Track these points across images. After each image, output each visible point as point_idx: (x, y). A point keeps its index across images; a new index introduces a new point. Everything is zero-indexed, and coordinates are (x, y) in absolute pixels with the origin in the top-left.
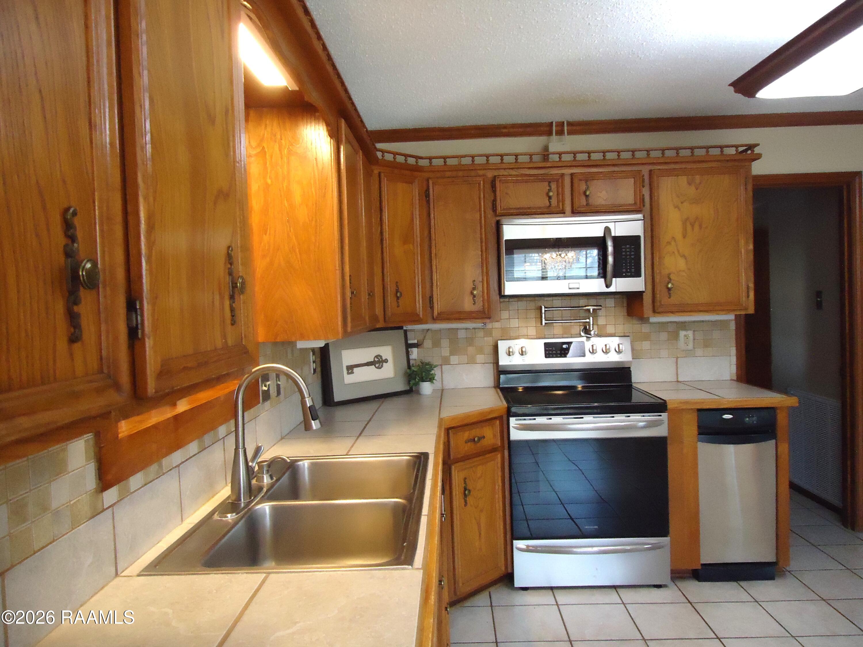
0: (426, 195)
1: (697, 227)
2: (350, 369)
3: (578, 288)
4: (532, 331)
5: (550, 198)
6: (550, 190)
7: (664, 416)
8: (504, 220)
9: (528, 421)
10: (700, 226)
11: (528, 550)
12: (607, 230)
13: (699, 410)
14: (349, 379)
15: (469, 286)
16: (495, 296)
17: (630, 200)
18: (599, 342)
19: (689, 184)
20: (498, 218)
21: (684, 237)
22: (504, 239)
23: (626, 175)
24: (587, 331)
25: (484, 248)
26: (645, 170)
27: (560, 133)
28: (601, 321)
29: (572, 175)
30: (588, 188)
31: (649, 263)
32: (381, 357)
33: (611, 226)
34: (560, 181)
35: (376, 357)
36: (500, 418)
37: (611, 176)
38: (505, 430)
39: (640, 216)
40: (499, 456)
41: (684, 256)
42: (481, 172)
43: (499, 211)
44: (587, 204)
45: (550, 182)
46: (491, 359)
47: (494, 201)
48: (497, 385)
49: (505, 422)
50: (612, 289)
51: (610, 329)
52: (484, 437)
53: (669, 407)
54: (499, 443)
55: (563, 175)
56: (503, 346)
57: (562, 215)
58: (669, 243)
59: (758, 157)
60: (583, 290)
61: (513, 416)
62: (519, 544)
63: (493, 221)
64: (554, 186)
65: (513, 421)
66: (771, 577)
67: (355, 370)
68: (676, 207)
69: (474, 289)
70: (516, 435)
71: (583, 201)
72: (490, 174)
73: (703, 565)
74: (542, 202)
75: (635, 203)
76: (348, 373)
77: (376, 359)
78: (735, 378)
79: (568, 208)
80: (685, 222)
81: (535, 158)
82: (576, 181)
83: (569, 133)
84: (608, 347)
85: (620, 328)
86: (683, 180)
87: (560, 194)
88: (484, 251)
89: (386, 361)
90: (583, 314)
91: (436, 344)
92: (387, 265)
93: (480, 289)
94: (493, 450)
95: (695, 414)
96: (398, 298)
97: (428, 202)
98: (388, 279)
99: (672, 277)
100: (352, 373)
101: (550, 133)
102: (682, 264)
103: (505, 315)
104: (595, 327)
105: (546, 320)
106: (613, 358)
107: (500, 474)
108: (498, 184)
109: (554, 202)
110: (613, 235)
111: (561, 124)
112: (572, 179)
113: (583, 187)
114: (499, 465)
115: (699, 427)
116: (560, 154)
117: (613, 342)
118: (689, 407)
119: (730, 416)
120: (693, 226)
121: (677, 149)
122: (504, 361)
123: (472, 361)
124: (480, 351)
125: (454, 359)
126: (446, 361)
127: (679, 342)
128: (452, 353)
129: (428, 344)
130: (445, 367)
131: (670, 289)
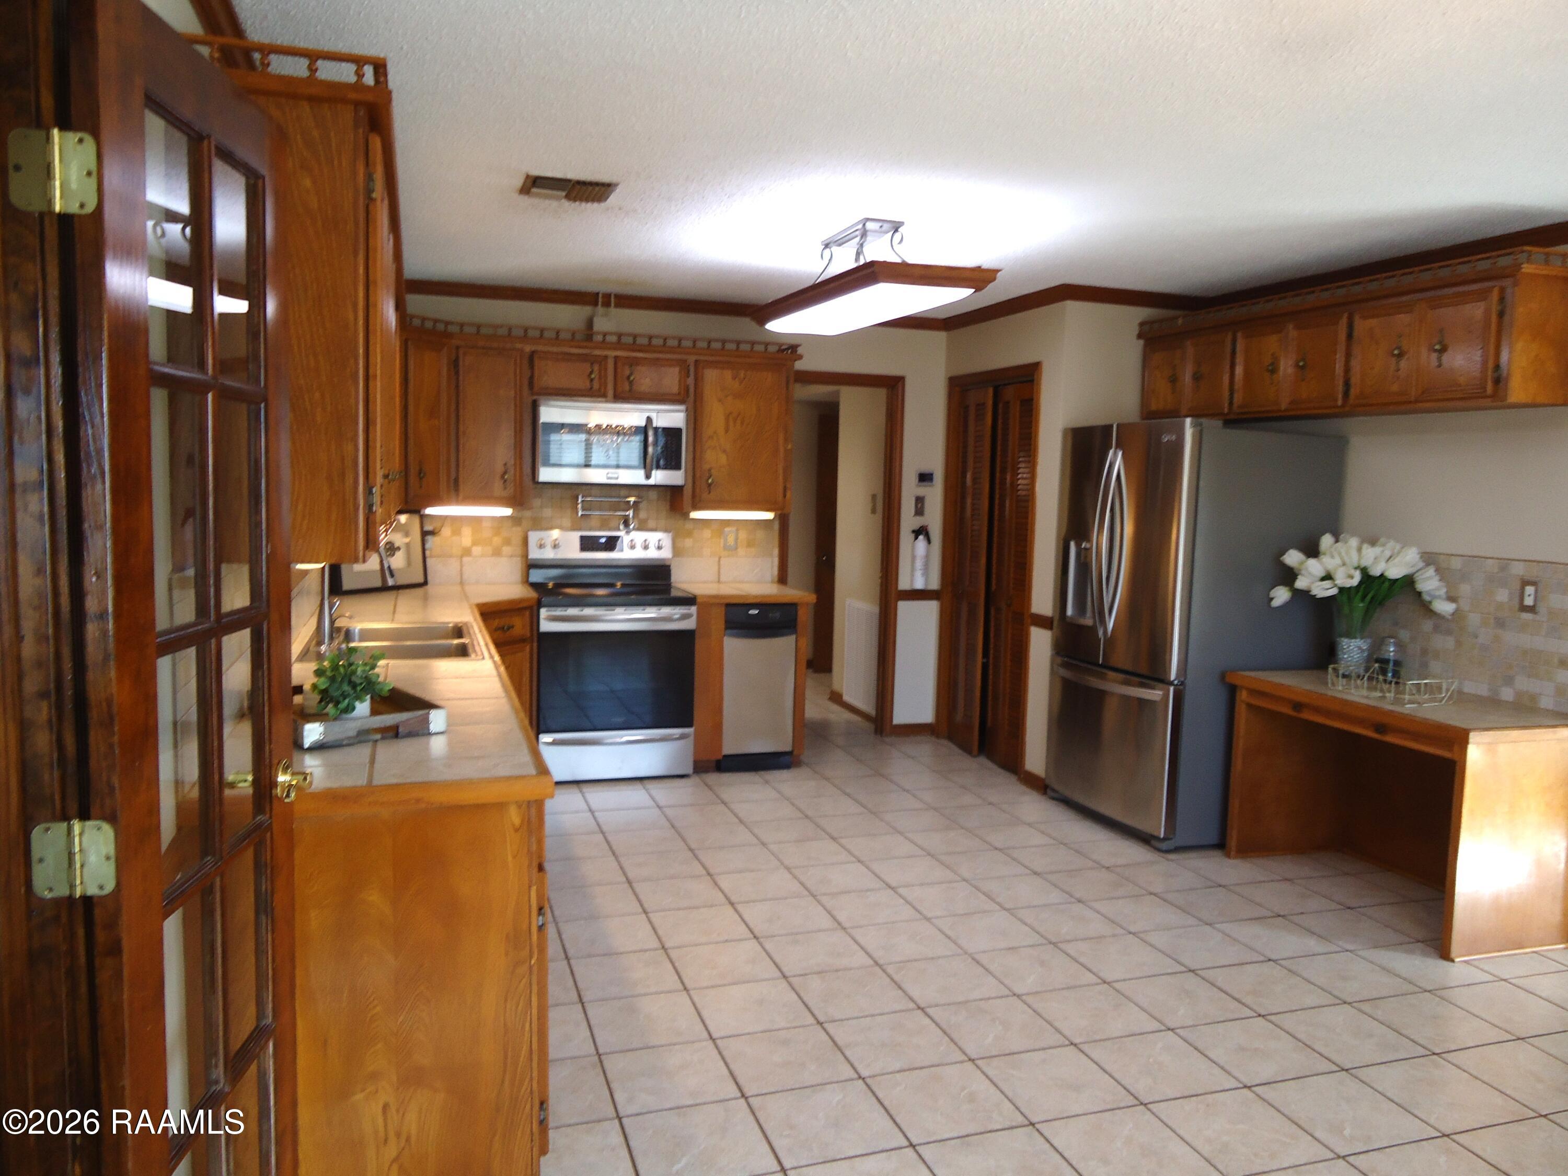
0: (455, 364)
1: (739, 422)
3: (617, 478)
4: (567, 522)
5: (592, 380)
6: (591, 373)
7: (693, 609)
8: (542, 400)
9: (559, 612)
10: (742, 423)
11: (555, 743)
12: (649, 420)
13: (728, 605)
15: (499, 468)
16: (527, 480)
17: (675, 389)
18: (639, 537)
19: (734, 378)
20: (535, 397)
21: (727, 431)
22: (541, 421)
23: (670, 363)
24: (626, 524)
25: (518, 428)
26: (691, 359)
27: (607, 304)
28: (643, 515)
29: (616, 358)
30: (631, 374)
31: (691, 457)
33: (653, 416)
34: (603, 363)
36: (530, 608)
37: (656, 363)
38: (535, 620)
39: (682, 407)
40: (528, 648)
41: (724, 451)
42: (518, 346)
43: (536, 389)
44: (630, 391)
45: (592, 364)
46: (519, 551)
47: (531, 378)
48: (526, 581)
49: (535, 614)
50: (652, 481)
51: (651, 523)
52: (513, 627)
53: (698, 600)
54: (529, 635)
55: (606, 357)
56: (534, 537)
57: (604, 399)
58: (711, 437)
59: (800, 357)
60: (621, 481)
61: (545, 606)
62: (546, 738)
63: (528, 400)
64: (596, 367)
65: (544, 612)
66: (787, 766)
68: (720, 400)
69: (505, 473)
70: (546, 626)
71: (627, 387)
72: (528, 348)
73: (725, 756)
74: (583, 384)
75: (679, 394)
78: (776, 579)
79: (610, 393)
80: (727, 417)
81: (578, 337)
82: (619, 364)
83: (617, 306)
84: (647, 543)
85: (663, 523)
86: (728, 374)
87: (603, 377)
88: (518, 432)
90: (623, 506)
91: (457, 532)
92: (411, 443)
93: (512, 472)
94: (523, 640)
95: (723, 608)
96: (421, 479)
97: (457, 373)
98: (411, 458)
99: (713, 472)
101: (595, 304)
102: (723, 459)
103: (537, 502)
104: (636, 521)
105: (583, 510)
106: (652, 554)
107: (528, 665)
108: (536, 362)
109: (596, 385)
110: (654, 425)
111: (607, 296)
112: (615, 364)
113: (627, 372)
114: (528, 656)
115: (726, 622)
116: (605, 335)
117: (654, 537)
118: (718, 601)
119: (756, 612)
120: (735, 420)
121: (724, 342)
122: (535, 554)
123: (497, 553)
124: (507, 542)
125: (477, 550)
126: (467, 552)
127: (722, 541)
128: (475, 543)
129: (446, 531)
130: (465, 559)
131: (710, 485)
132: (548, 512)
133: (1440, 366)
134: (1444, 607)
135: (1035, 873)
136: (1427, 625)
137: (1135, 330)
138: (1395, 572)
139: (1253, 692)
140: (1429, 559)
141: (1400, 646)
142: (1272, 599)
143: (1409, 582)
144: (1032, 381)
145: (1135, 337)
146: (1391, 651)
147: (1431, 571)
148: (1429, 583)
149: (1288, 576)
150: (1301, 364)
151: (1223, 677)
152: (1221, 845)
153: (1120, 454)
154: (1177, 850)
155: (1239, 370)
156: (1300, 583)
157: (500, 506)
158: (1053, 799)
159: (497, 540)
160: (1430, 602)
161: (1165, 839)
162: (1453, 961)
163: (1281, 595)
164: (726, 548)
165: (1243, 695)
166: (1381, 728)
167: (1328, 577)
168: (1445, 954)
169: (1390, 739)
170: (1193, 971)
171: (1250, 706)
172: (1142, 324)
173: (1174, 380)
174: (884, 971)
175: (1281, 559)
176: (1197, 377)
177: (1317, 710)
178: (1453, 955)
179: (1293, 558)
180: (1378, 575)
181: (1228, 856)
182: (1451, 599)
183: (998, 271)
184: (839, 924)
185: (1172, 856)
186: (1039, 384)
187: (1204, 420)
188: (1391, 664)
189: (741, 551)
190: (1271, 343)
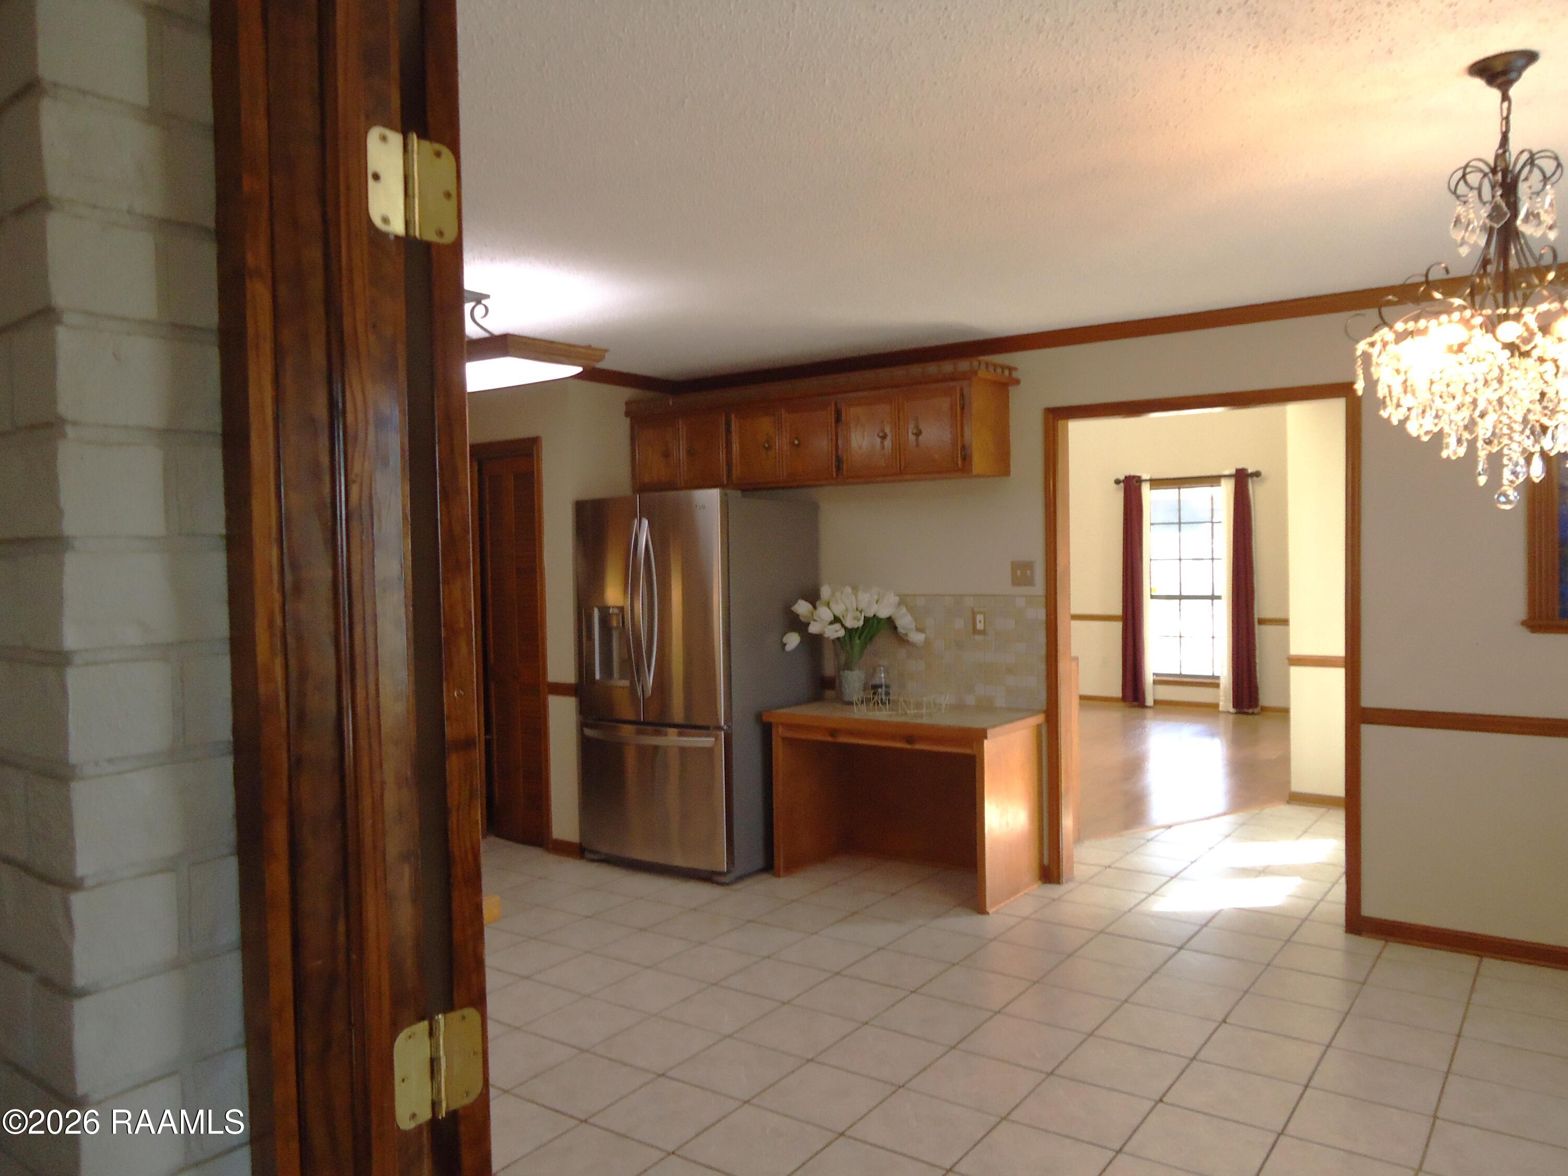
133: (917, 445)
134: (917, 638)
135: (641, 930)
136: (902, 653)
137: (622, 409)
138: (883, 614)
139: (789, 726)
140: (903, 601)
141: (887, 671)
142: (785, 645)
143: (890, 621)
144: (531, 455)
145: (623, 414)
146: (881, 677)
147: (904, 610)
148: (905, 622)
149: (798, 624)
150: (796, 442)
151: (759, 717)
152: (768, 867)
153: (645, 522)
154: (740, 878)
155: (736, 447)
156: (814, 629)
158: (593, 861)
160: (906, 635)
161: (729, 872)
162: (988, 913)
163: (793, 640)
165: (779, 733)
166: (910, 739)
167: (836, 620)
168: (981, 909)
169: (918, 746)
170: (838, 973)
171: (787, 741)
172: (627, 404)
173: (666, 455)
174: (594, 1054)
175: (792, 609)
176: (691, 453)
177: (851, 733)
178: (988, 910)
179: (802, 608)
180: (872, 615)
181: (778, 875)
182: (920, 630)
183: (606, 351)
184: (509, 1025)
185: (735, 887)
186: (539, 459)
187: (729, 492)
188: (884, 687)
190: (765, 425)
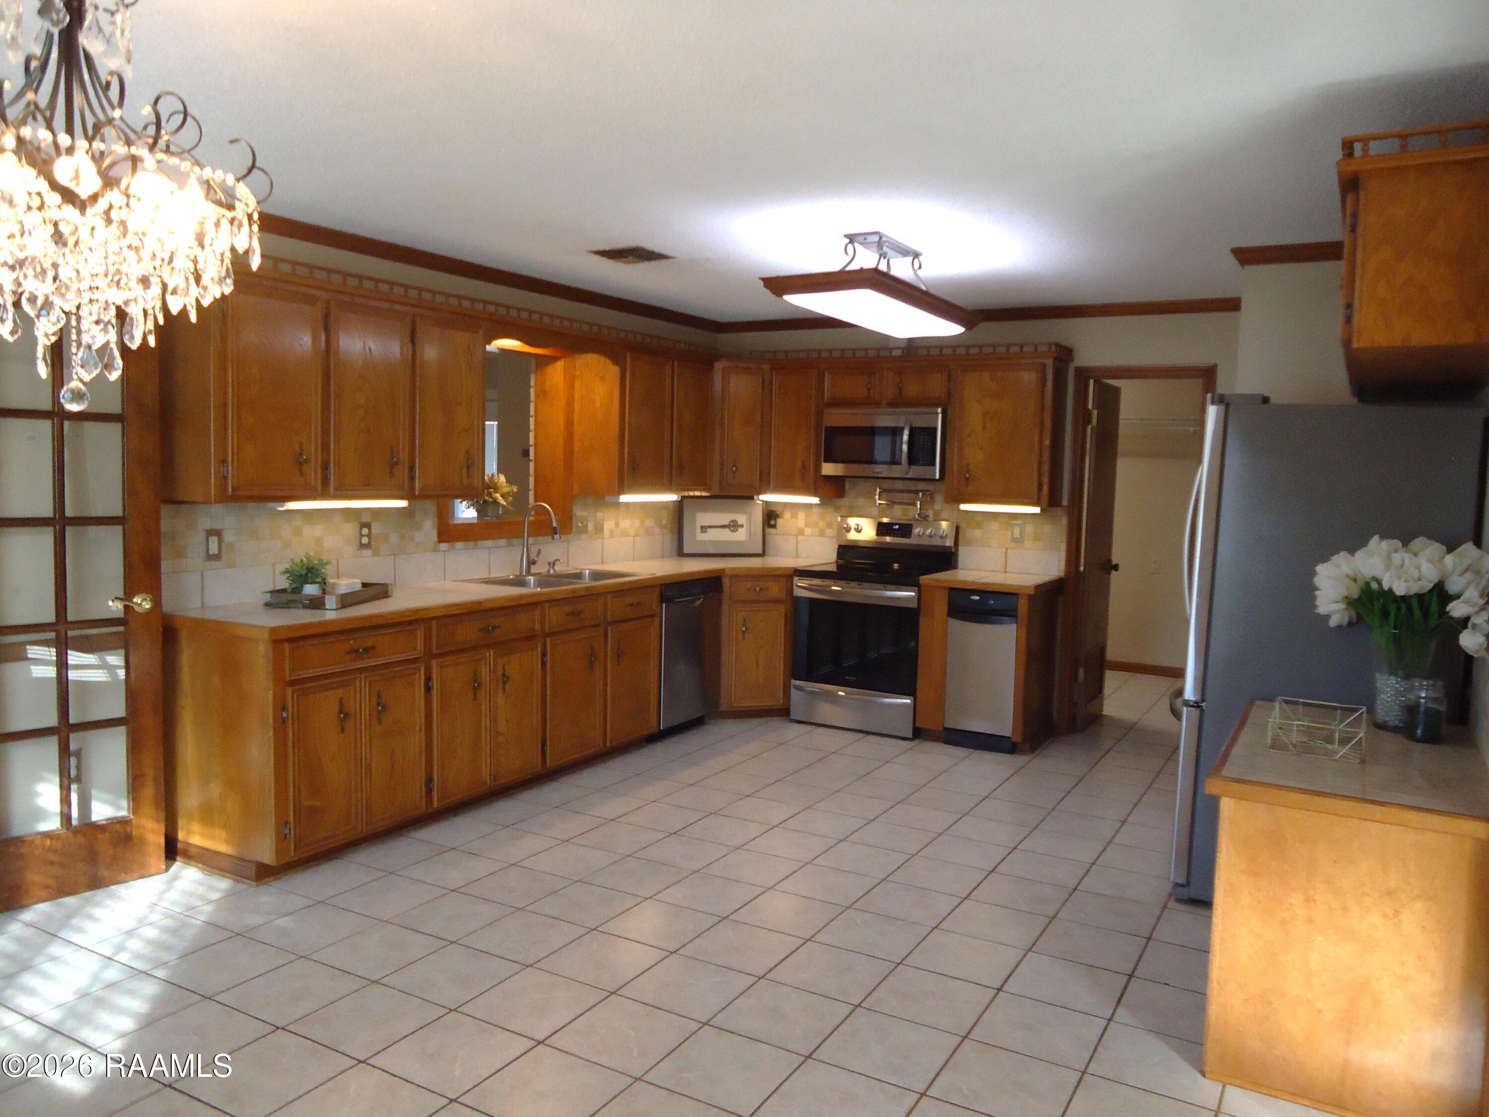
1: (995, 420)
2: (704, 529)
3: (881, 473)
4: (860, 511)
5: (869, 389)
6: (868, 383)
8: (826, 409)
10: (999, 422)
13: (951, 589)
14: (701, 537)
19: (992, 379)
21: (984, 429)
29: (888, 369)
30: (900, 382)
31: (951, 454)
32: (737, 522)
35: (732, 521)
36: (786, 576)
39: (940, 410)
40: (784, 607)
41: (981, 448)
43: (826, 400)
45: (870, 375)
52: (767, 589)
54: (784, 597)
57: (877, 406)
58: (969, 436)
64: (872, 378)
67: (709, 530)
68: (979, 401)
76: (702, 532)
77: (731, 524)
79: (884, 400)
80: (985, 415)
81: (858, 354)
85: (954, 514)
86: (986, 376)
89: (742, 526)
91: (794, 516)
94: (777, 601)
99: (971, 467)
100: (705, 532)
102: (980, 456)
106: (936, 541)
119: (978, 598)
120: (992, 419)
121: (981, 347)
123: (822, 534)
124: (830, 525)
125: (808, 531)
126: (801, 532)
127: (1010, 533)
128: (806, 525)
129: (787, 515)
130: (800, 538)
131: (967, 479)
132: (861, 501)
157: (809, 496)
159: (822, 524)
164: (1014, 540)
189: (1028, 544)
